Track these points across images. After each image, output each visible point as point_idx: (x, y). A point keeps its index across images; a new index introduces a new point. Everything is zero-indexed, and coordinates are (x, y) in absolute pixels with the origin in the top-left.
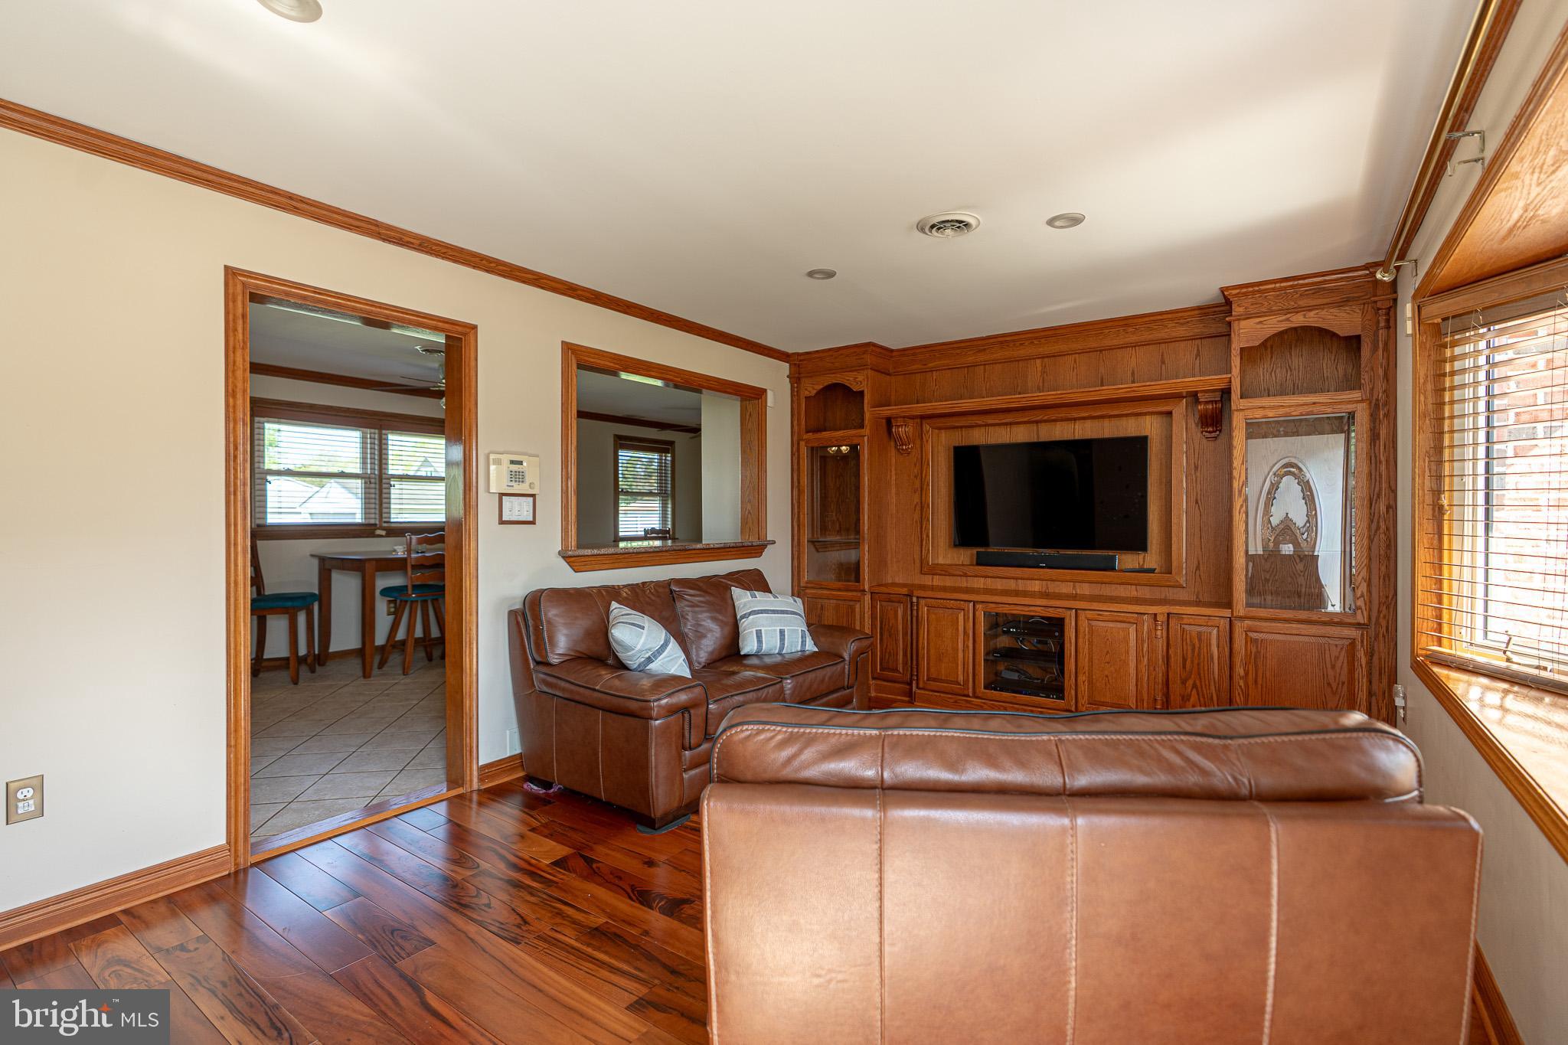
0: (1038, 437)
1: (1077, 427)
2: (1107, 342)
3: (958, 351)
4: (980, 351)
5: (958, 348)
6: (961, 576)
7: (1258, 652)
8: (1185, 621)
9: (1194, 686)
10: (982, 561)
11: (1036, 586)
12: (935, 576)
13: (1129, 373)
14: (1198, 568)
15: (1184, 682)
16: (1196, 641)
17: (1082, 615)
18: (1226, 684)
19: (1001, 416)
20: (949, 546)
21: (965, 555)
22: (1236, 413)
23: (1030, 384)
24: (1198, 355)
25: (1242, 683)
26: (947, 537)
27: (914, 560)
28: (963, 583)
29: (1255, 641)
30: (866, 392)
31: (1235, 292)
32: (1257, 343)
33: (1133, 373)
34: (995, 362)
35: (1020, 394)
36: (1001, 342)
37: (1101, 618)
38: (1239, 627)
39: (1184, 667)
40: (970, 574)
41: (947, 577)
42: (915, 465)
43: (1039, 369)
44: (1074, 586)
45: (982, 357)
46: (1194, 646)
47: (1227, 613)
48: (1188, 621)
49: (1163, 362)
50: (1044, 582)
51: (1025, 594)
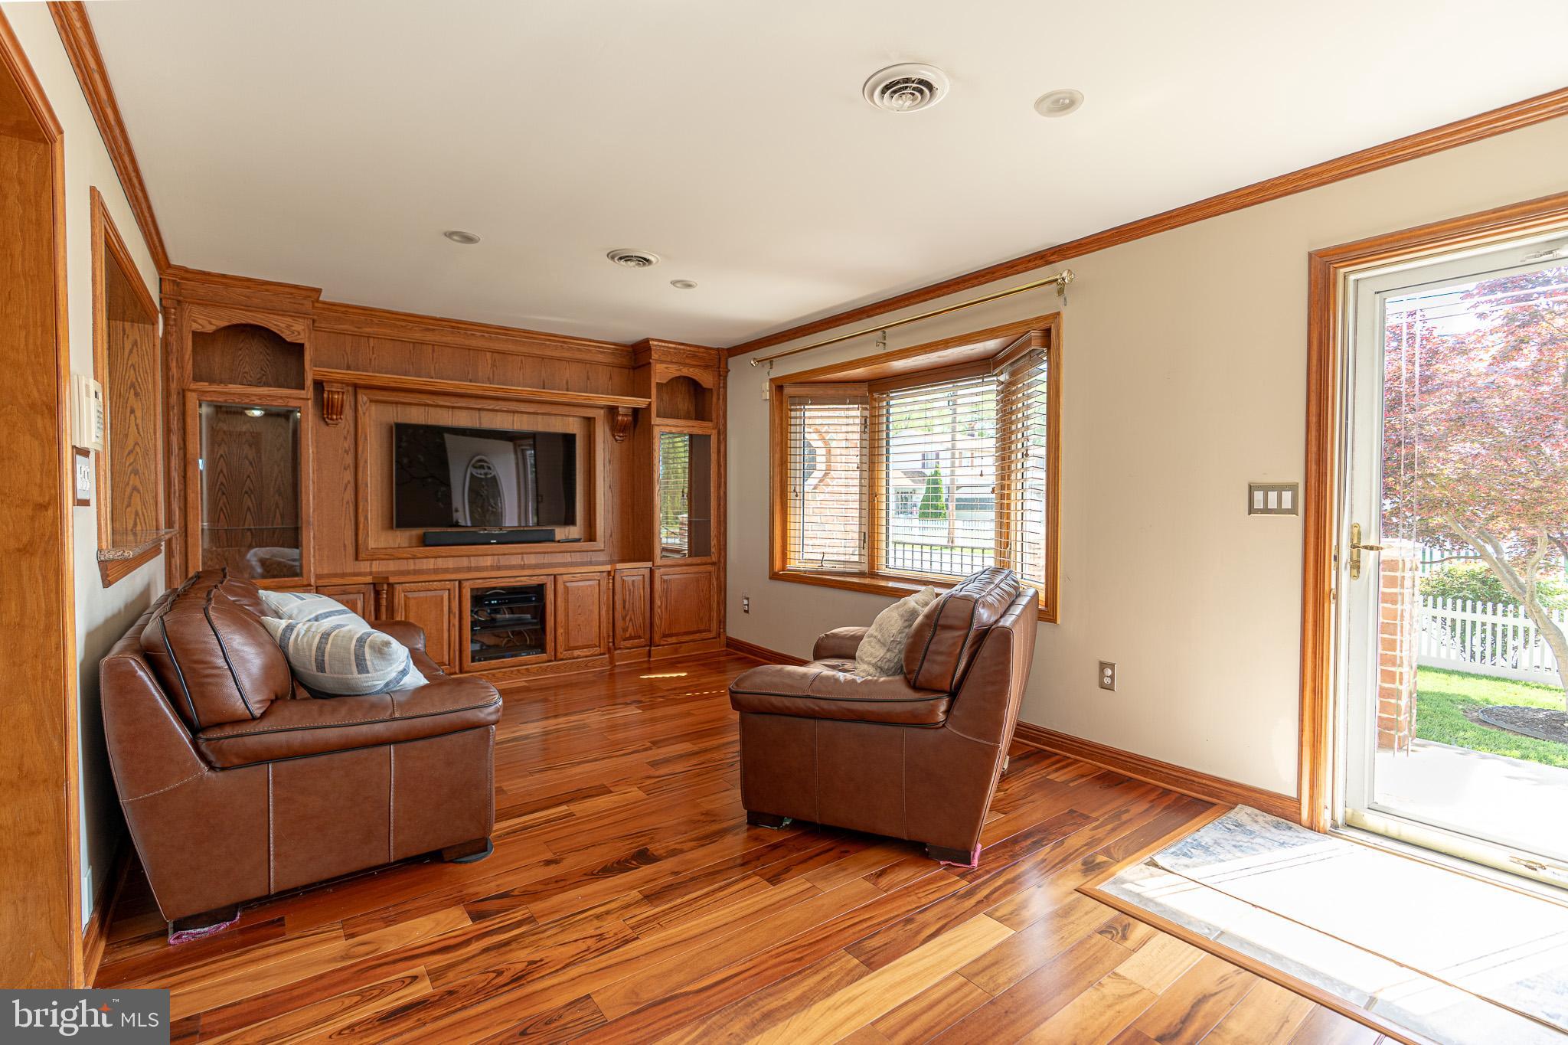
0: (480, 423)
1: (515, 419)
2: (548, 353)
3: (403, 324)
4: (428, 330)
5: (404, 320)
6: (407, 559)
7: (667, 588)
8: (625, 574)
9: (631, 620)
10: (424, 541)
11: (488, 561)
12: (374, 562)
13: (564, 382)
14: (611, 536)
15: (624, 619)
16: (631, 587)
17: (560, 580)
18: (648, 614)
19: (453, 399)
20: (383, 529)
21: (402, 538)
22: (656, 427)
23: (480, 374)
24: (610, 378)
25: (659, 611)
26: (380, 519)
27: (345, 546)
28: (411, 565)
29: (665, 581)
30: (307, 346)
31: (656, 343)
32: (665, 382)
33: (567, 383)
34: (446, 345)
35: (471, 381)
36: (453, 327)
37: (574, 579)
38: (658, 573)
39: (624, 607)
40: (419, 555)
41: (391, 561)
42: (345, 438)
43: (489, 361)
44: (522, 559)
45: (429, 337)
46: (630, 590)
47: (649, 564)
48: (628, 574)
49: (588, 379)
50: (496, 557)
51: (478, 569)
